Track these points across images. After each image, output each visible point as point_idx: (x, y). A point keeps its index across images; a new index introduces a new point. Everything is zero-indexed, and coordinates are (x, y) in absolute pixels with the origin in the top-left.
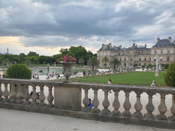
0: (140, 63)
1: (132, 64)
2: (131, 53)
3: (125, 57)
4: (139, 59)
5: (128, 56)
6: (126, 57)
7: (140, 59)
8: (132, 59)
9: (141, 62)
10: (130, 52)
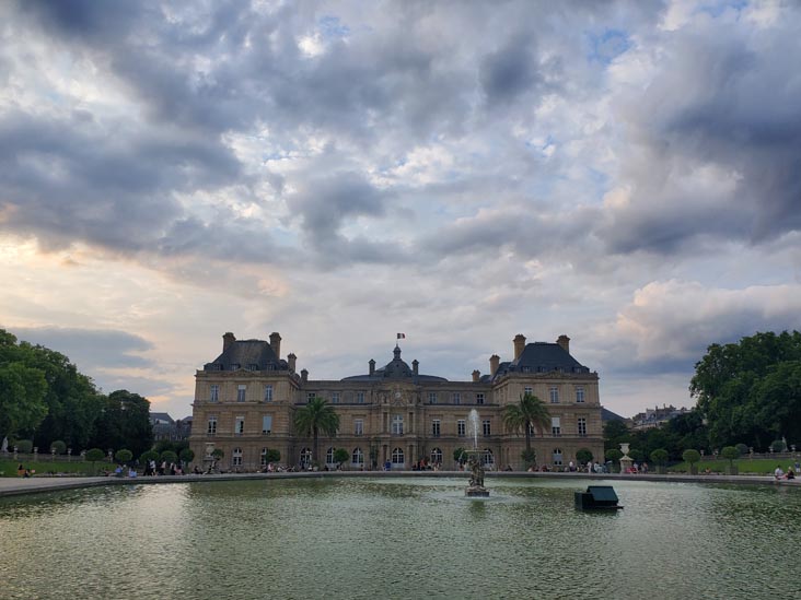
0: (436, 446)
1: (401, 451)
2: (399, 395)
3: (359, 412)
4: (432, 427)
5: (385, 408)
6: (363, 412)
7: (436, 428)
8: (401, 424)
9: (445, 440)
10: (389, 388)
